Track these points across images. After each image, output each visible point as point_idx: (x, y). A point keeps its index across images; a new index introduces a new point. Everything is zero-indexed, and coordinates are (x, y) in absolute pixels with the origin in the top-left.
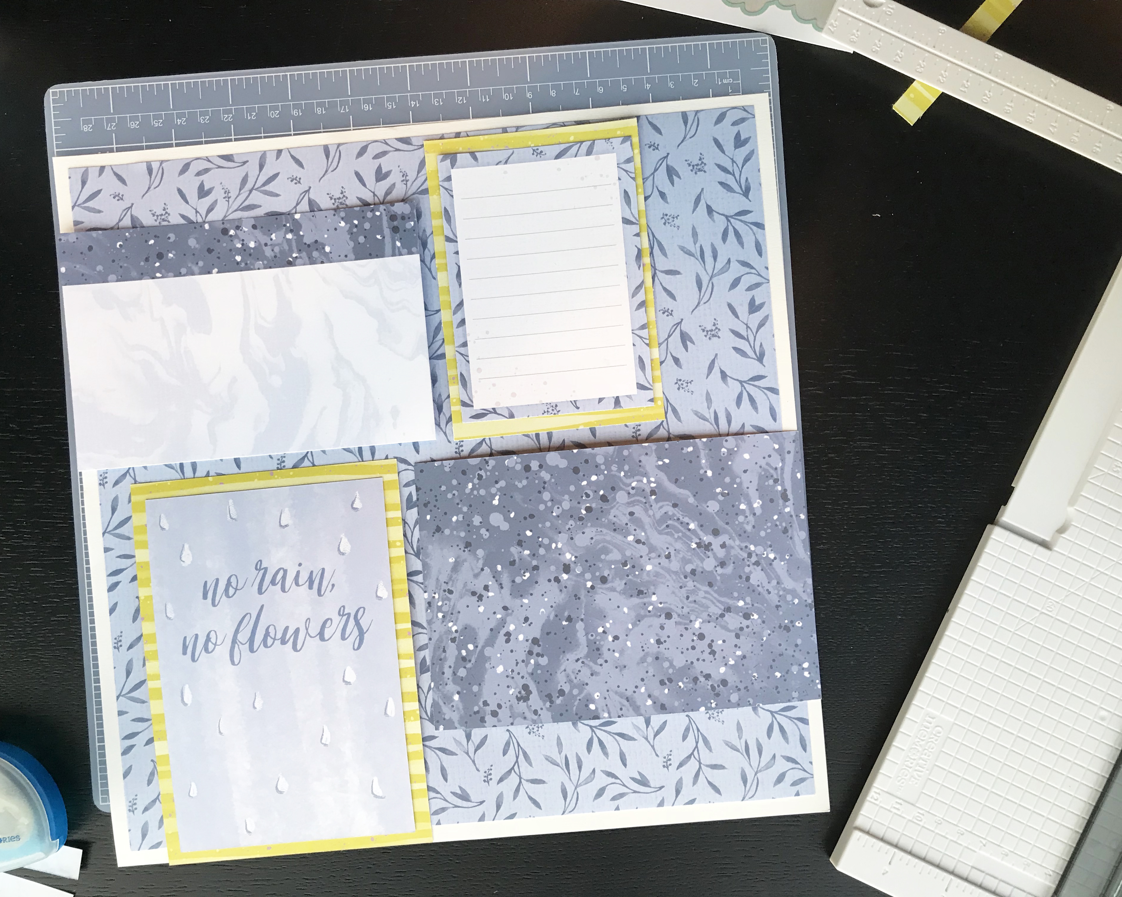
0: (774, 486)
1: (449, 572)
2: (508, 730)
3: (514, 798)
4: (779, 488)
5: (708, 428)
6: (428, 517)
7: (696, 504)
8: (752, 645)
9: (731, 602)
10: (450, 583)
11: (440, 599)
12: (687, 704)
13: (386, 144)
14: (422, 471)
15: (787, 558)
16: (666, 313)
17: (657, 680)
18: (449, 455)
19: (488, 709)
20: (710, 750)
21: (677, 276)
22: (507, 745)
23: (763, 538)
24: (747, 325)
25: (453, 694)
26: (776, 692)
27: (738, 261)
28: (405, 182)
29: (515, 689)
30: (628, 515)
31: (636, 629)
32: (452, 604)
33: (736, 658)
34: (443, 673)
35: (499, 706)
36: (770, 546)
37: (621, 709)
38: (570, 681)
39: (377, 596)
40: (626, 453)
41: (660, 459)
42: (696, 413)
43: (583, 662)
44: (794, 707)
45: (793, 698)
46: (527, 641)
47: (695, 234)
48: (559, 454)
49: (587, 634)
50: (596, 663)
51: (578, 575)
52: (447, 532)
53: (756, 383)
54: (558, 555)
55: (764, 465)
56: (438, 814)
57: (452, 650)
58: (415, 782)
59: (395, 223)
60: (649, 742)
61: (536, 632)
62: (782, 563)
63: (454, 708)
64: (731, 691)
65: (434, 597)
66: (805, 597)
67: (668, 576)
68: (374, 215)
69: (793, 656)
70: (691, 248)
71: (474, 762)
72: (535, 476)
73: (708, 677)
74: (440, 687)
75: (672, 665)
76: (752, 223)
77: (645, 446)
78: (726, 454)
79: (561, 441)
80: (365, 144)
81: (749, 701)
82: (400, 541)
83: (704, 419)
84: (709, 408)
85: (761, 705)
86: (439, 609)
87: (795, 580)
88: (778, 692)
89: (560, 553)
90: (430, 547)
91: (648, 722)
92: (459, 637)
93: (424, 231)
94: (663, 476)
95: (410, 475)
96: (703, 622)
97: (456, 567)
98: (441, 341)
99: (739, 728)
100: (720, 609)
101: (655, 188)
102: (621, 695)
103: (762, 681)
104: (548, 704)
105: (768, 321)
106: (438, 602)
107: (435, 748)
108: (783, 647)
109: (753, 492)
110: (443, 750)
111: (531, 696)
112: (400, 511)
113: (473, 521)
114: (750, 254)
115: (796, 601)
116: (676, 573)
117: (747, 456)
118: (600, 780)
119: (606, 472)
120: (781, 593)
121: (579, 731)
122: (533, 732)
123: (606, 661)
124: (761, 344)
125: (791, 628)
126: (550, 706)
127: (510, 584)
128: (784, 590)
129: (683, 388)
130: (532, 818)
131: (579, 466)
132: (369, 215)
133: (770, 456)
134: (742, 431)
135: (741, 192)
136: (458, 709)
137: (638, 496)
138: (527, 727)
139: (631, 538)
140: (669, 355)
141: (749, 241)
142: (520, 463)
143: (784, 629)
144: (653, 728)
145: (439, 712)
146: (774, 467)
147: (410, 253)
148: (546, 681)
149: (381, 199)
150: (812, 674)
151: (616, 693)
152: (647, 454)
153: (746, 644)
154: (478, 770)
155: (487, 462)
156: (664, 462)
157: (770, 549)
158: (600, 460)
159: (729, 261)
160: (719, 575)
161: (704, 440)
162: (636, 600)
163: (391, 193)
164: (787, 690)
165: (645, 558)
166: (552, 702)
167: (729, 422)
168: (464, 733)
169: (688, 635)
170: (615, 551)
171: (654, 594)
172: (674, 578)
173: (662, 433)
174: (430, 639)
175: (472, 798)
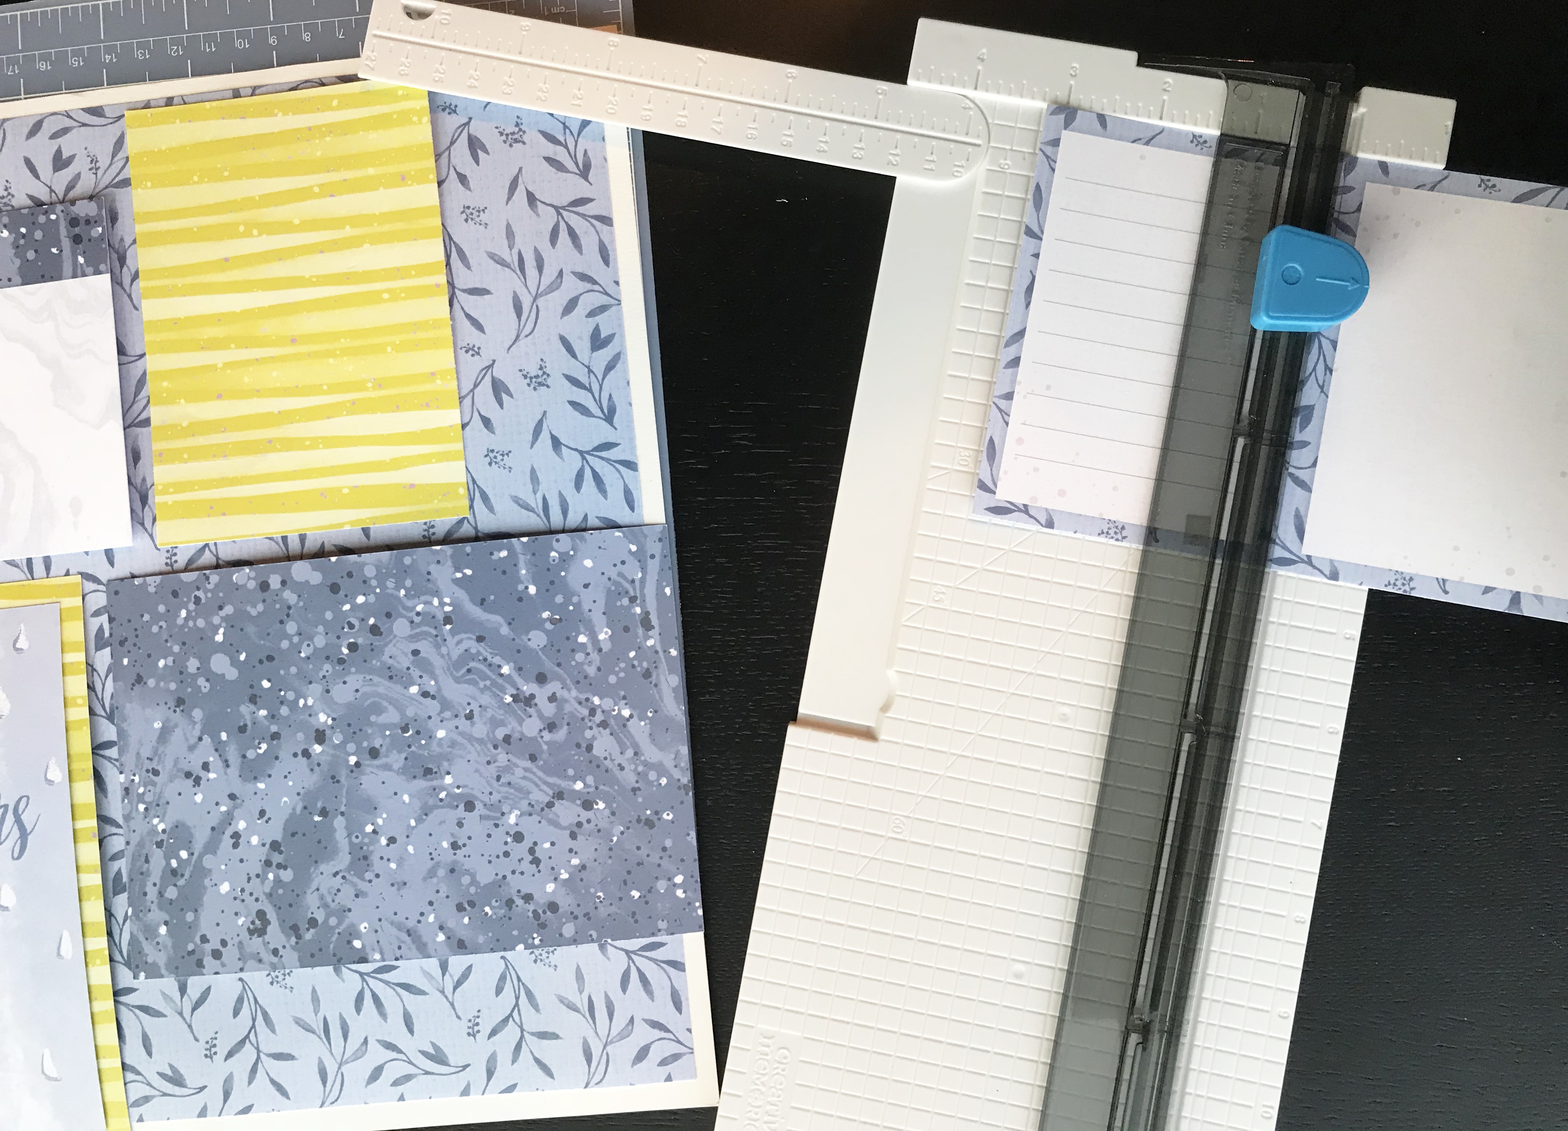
0: (628, 608)
1: (154, 743)
2: (241, 979)
3: (250, 1083)
4: (638, 610)
5: (534, 521)
6: (125, 661)
7: (512, 635)
8: (596, 850)
9: (563, 784)
10: (156, 759)
11: (142, 783)
12: (498, 940)
13: (69, 116)
14: (116, 593)
15: (650, 715)
16: (471, 352)
17: (452, 904)
18: (157, 569)
19: (208, 947)
20: (537, 1010)
21: (486, 296)
22: (240, 1000)
23: (613, 686)
24: (588, 367)
25: (158, 926)
26: (632, 920)
27: (574, 273)
28: (94, 171)
29: (246, 917)
30: (410, 655)
31: (421, 826)
32: (158, 790)
33: (572, 870)
34: (145, 894)
35: (224, 943)
36: (624, 698)
37: (400, 948)
38: (326, 906)
39: (46, 779)
40: (407, 560)
41: (458, 569)
42: (517, 500)
43: (344, 877)
44: (661, 945)
45: (659, 930)
46: (264, 845)
47: (510, 234)
48: (310, 563)
49: (349, 836)
50: (363, 879)
51: (336, 747)
52: (151, 683)
53: (604, 454)
54: (307, 717)
55: (614, 576)
56: (139, 1106)
57: (157, 858)
58: (104, 1057)
59: (77, 230)
60: (446, 997)
61: (276, 832)
62: (643, 723)
63: (160, 947)
64: (564, 920)
65: (133, 780)
66: (677, 774)
67: (469, 746)
68: (49, 219)
69: (659, 865)
70: (505, 254)
71: (190, 1026)
72: (276, 598)
73: (528, 898)
74: (141, 915)
75: (474, 882)
76: (592, 217)
77: (436, 550)
78: (557, 561)
79: (319, 545)
80: (39, 118)
81: (591, 936)
82: (82, 697)
83: (527, 508)
84: (535, 492)
85: (609, 941)
86: (141, 798)
87: (661, 749)
88: (636, 921)
89: (310, 712)
90: (128, 705)
91: (444, 967)
92: (168, 841)
93: (122, 240)
94: (462, 595)
95: (99, 599)
96: (521, 815)
97: (164, 734)
98: (144, 402)
99: (579, 976)
100: (548, 795)
101: (452, 169)
102: (399, 927)
103: (611, 904)
104: (293, 940)
105: (620, 362)
106: (138, 788)
107: (133, 1006)
108: (644, 852)
109: (598, 617)
110: (145, 1009)
111: (269, 929)
112: (84, 653)
113: (187, 667)
114: (591, 262)
115: (664, 781)
116: (481, 741)
117: (588, 563)
118: (377, 1055)
119: (378, 590)
120: (640, 769)
121: (343, 981)
122: (278, 982)
123: (377, 876)
124: (610, 396)
125: (656, 822)
126: (297, 943)
127: (240, 760)
128: (646, 764)
129: (496, 463)
130: (275, 1113)
131: (339, 581)
132: (42, 219)
133: (623, 563)
134: (583, 526)
135: (578, 172)
136: (165, 947)
137: (426, 625)
138: (268, 975)
139: (414, 689)
140: (476, 414)
141: (589, 242)
142: (254, 579)
143: (646, 824)
144: (451, 976)
145: (140, 953)
146: (630, 578)
147: (98, 272)
148: (291, 905)
149: (61, 197)
150: (689, 893)
151: (392, 923)
152: (438, 562)
153: (587, 848)
154: (197, 1040)
155: (207, 578)
156: (464, 574)
157: (624, 702)
158: (370, 572)
159: (561, 274)
160: (546, 743)
161: (525, 539)
162: (422, 784)
163: (73, 187)
164: (650, 917)
165: (436, 719)
166: (299, 937)
167: (565, 512)
168: (176, 984)
169: (499, 834)
170: (391, 708)
171: (448, 773)
172: (479, 748)
173: (467, 530)
174: (128, 843)
175: (188, 1082)
